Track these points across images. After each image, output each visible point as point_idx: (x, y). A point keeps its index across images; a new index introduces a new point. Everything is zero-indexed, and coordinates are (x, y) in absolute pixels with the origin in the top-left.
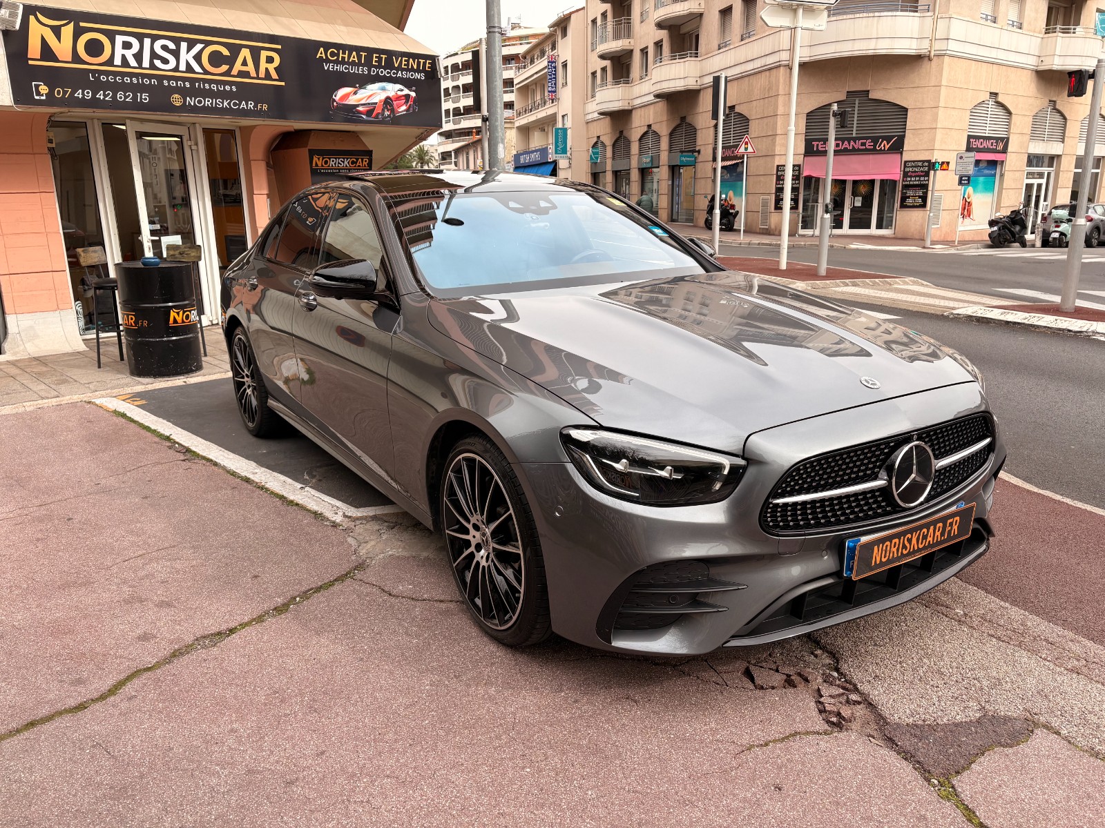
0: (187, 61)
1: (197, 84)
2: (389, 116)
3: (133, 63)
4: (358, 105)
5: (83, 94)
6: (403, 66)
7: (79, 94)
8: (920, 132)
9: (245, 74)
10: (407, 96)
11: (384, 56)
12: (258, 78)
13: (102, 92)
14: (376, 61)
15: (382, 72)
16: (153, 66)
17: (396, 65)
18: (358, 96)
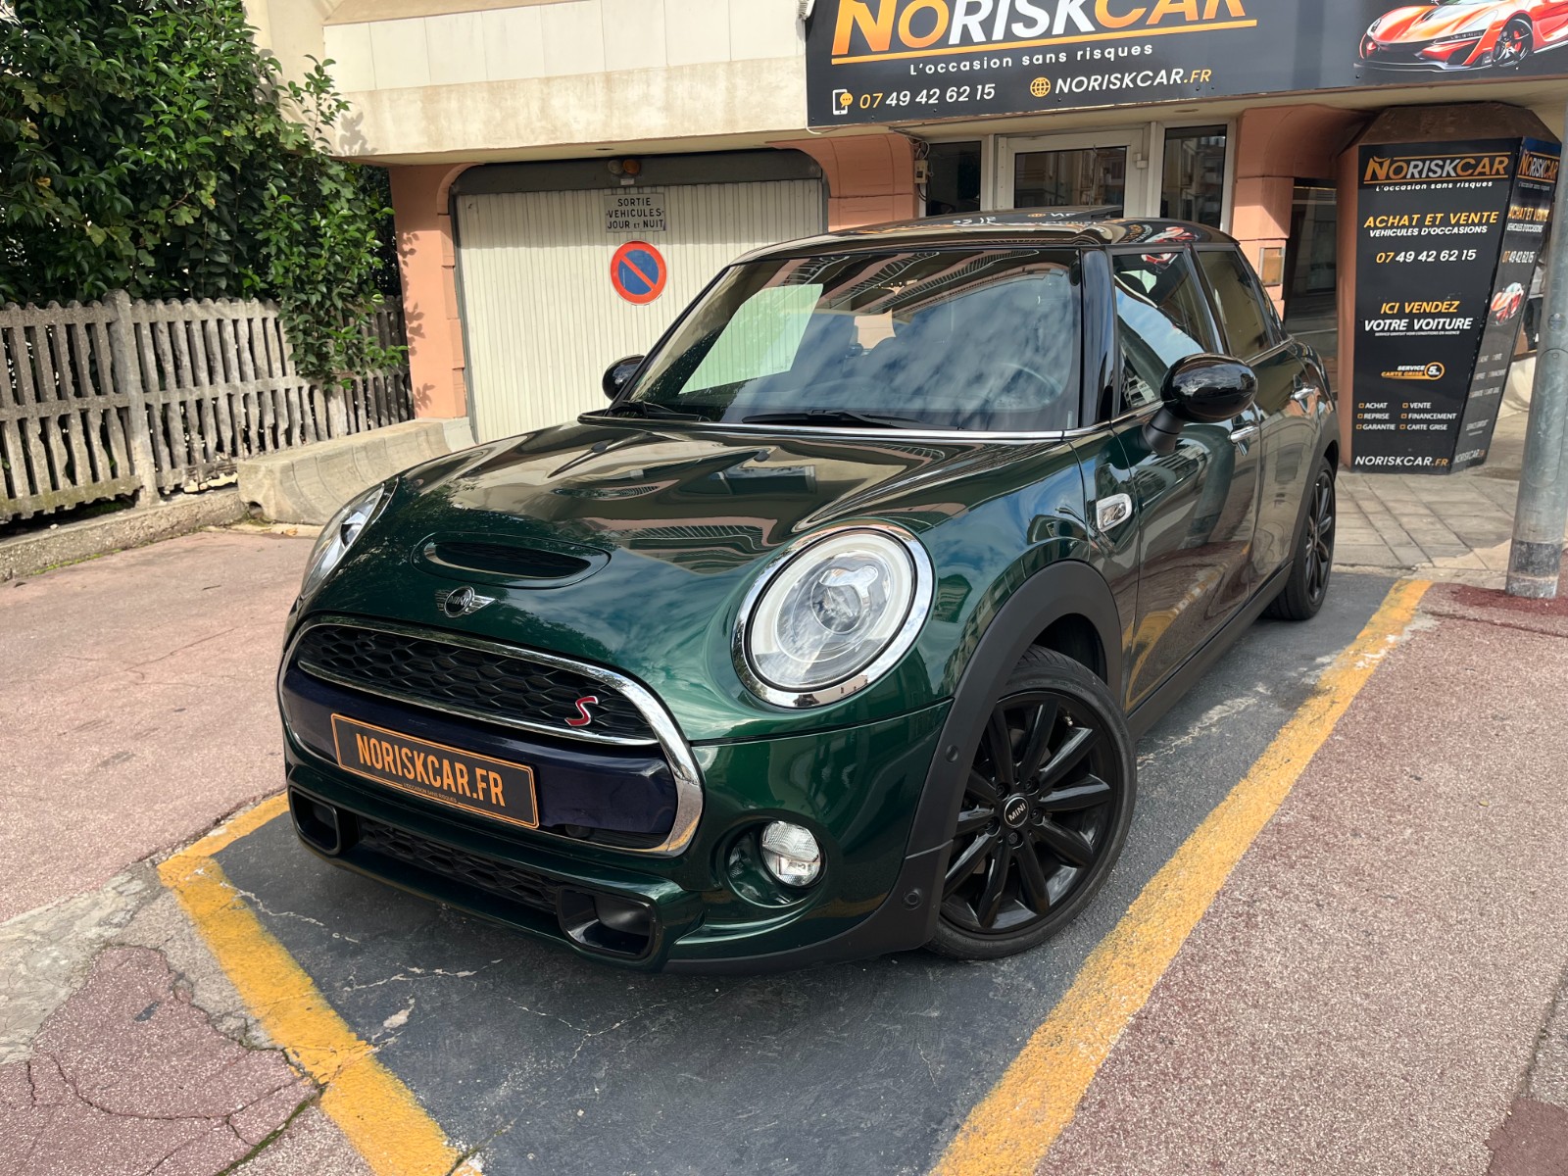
0: (1069, 15)
1: (1080, 53)
2: (1516, 56)
3: (978, 35)
4: (1432, 41)
5: (898, 99)
7: (892, 101)
9: (1178, 18)
12: (1201, 21)
13: (925, 92)
16: (1009, 35)
18: (1433, 23)
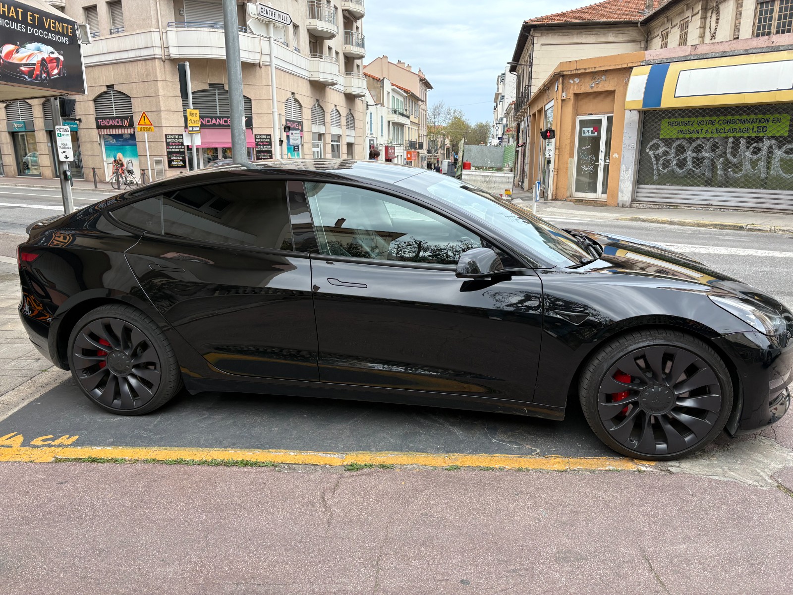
2: (46, 78)
4: (21, 64)
6: (52, 29)
8: (261, 115)
10: (57, 59)
11: (37, 16)
14: (31, 20)
15: (36, 32)
17: (47, 27)
18: (19, 55)
